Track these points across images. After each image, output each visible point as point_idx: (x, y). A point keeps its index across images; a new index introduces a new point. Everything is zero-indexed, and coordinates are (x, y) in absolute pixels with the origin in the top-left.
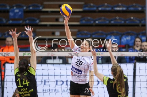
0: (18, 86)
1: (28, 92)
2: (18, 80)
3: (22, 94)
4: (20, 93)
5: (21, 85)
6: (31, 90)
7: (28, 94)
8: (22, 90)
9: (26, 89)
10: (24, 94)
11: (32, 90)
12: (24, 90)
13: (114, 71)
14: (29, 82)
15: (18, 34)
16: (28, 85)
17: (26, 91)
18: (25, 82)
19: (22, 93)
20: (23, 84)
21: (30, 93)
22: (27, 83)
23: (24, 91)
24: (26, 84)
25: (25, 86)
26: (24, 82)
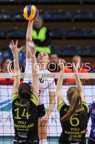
0: (15, 118)
1: (27, 127)
2: (15, 110)
3: (19, 128)
4: (17, 126)
5: (19, 117)
6: (30, 125)
7: (26, 129)
8: (19, 123)
9: (24, 123)
10: (22, 128)
11: (32, 125)
12: (22, 123)
13: (70, 95)
14: (30, 115)
15: (20, 49)
16: (28, 118)
17: (24, 125)
18: (25, 114)
19: (19, 126)
20: (23, 115)
21: (28, 128)
22: (28, 116)
23: (21, 125)
24: (26, 117)
25: (24, 119)
26: (23, 113)
